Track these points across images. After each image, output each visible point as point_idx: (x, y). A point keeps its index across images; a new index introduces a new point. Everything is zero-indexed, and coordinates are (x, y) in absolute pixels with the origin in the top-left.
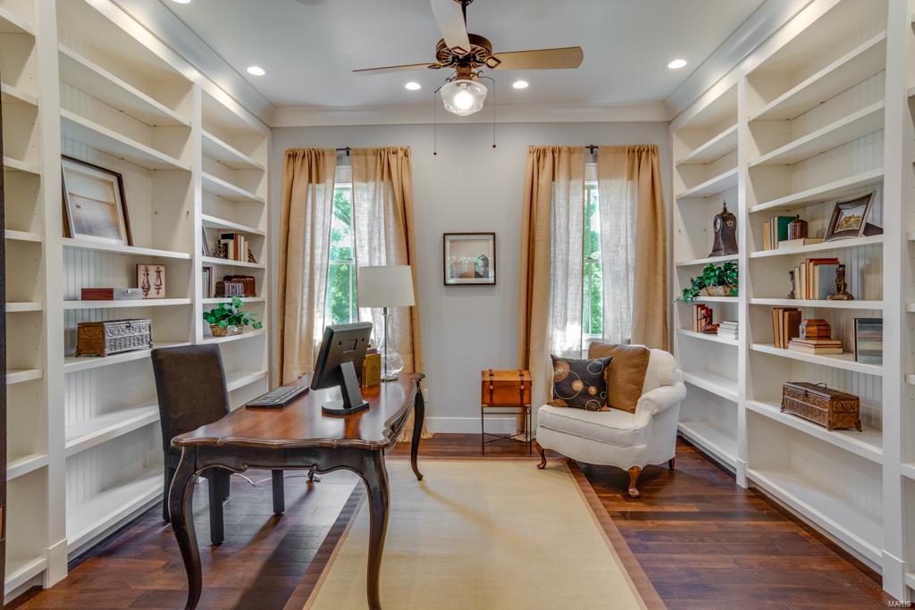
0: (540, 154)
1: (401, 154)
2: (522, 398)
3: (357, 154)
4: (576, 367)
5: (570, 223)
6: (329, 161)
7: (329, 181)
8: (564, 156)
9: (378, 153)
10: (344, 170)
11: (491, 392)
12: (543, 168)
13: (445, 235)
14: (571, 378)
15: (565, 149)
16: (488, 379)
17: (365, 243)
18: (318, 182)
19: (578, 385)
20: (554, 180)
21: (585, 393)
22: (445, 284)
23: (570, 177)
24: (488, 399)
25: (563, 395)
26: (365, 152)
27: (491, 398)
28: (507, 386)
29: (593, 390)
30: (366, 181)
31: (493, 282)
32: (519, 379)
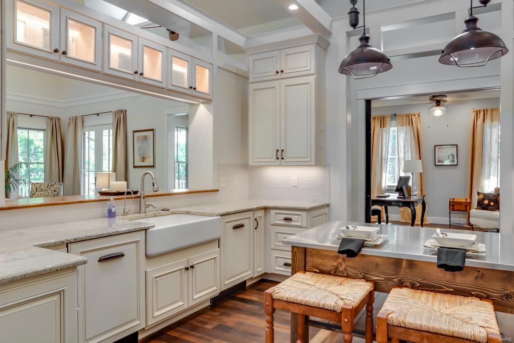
0: (477, 113)
1: (417, 116)
2: (466, 208)
3: (399, 116)
4: (486, 196)
5: (492, 140)
6: (388, 120)
7: (388, 127)
8: (489, 113)
9: (407, 116)
10: (394, 122)
11: (453, 205)
12: (479, 117)
13: (435, 146)
14: (484, 199)
15: (490, 109)
16: (452, 200)
17: (402, 150)
18: (384, 127)
19: (486, 202)
20: (484, 122)
21: (489, 205)
22: (435, 165)
23: (492, 120)
24: (452, 208)
25: (481, 206)
26: (402, 116)
27: (453, 208)
28: (460, 203)
29: (492, 204)
30: (403, 126)
32: (465, 201)
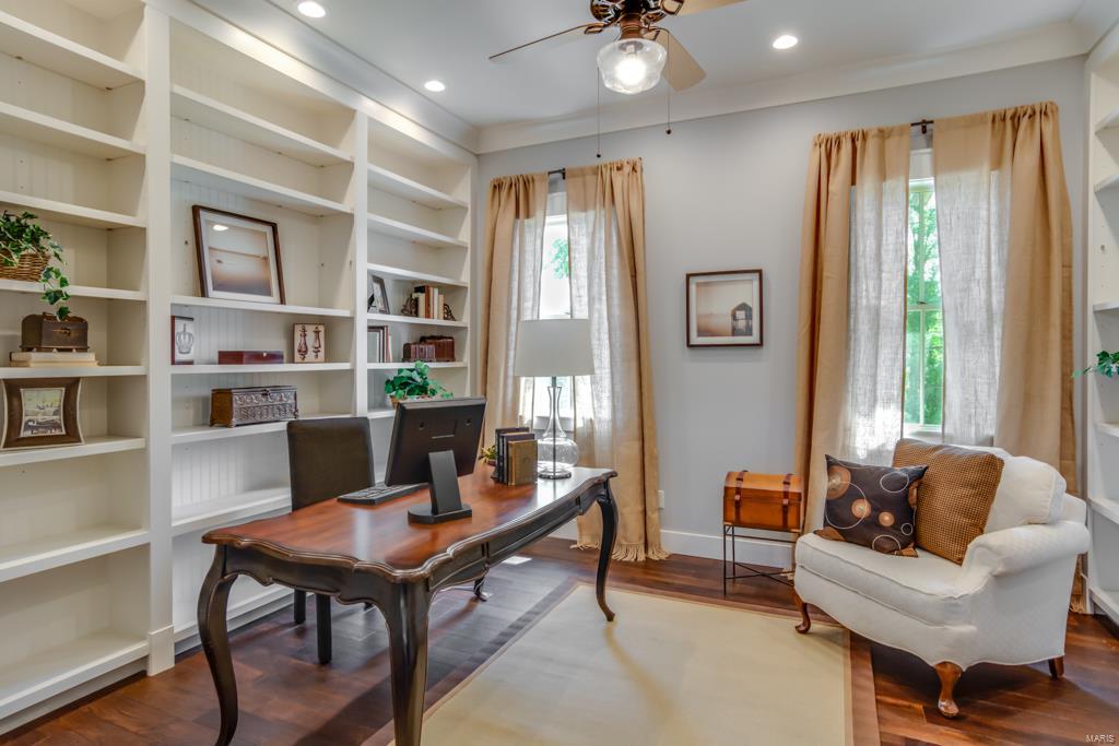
0: (830, 147)
1: (627, 169)
2: (785, 519)
3: (573, 176)
4: (863, 479)
5: (884, 248)
6: (539, 189)
7: (539, 214)
8: (872, 144)
9: (597, 171)
10: (559, 198)
11: (738, 504)
12: (837, 165)
13: (688, 276)
14: (851, 495)
15: (875, 132)
16: (733, 484)
17: (584, 292)
18: (528, 216)
19: (862, 509)
20: (853, 183)
21: (872, 523)
22: (689, 346)
23: (883, 175)
24: (732, 515)
25: (841, 525)
26: (582, 172)
27: (738, 514)
28: (763, 497)
29: (887, 519)
30: (585, 209)
31: (758, 341)
32: (780, 488)
